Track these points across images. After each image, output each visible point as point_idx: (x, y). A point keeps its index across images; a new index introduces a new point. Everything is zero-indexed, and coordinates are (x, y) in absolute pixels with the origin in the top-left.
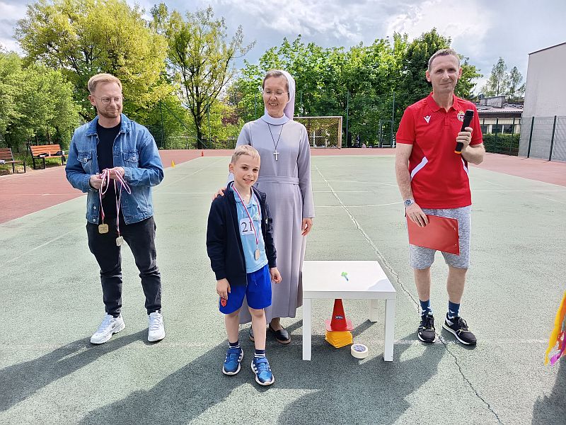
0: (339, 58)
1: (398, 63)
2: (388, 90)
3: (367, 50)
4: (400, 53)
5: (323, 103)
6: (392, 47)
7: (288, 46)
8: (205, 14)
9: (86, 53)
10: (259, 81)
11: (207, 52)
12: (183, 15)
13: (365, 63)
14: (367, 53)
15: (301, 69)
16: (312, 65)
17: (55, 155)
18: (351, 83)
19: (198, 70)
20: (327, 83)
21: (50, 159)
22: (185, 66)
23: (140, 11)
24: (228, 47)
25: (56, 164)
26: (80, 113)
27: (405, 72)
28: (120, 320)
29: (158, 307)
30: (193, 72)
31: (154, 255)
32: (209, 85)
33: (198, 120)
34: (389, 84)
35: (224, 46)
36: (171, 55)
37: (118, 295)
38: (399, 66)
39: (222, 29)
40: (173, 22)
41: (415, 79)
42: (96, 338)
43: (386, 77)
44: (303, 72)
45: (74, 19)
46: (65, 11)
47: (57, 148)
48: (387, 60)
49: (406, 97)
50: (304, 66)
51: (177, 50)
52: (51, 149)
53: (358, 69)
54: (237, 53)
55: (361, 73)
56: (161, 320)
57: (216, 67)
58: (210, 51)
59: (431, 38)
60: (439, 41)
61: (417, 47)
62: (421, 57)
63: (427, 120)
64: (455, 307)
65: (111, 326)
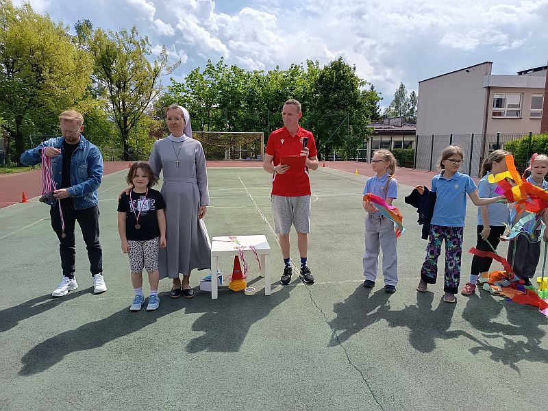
0: (259, 80)
1: (311, 87)
3: (284, 74)
4: (313, 78)
5: (246, 120)
6: (306, 72)
7: (212, 67)
8: (130, 34)
9: (8, 67)
10: (186, 98)
11: (132, 70)
12: (108, 33)
13: (283, 85)
14: (284, 77)
15: (226, 88)
16: (236, 85)
18: (271, 103)
19: (124, 86)
20: (249, 102)
22: (112, 81)
23: (64, 27)
24: (153, 66)
27: (317, 95)
28: (74, 281)
29: (101, 271)
30: (120, 88)
31: (98, 234)
32: (136, 100)
33: (125, 133)
34: (304, 105)
36: (97, 71)
37: (73, 262)
38: (313, 90)
39: (147, 46)
40: (97, 39)
41: (326, 102)
42: (58, 292)
44: (227, 91)
48: (302, 84)
49: (319, 117)
50: (228, 85)
51: (104, 67)
53: (277, 92)
54: (163, 71)
55: (280, 95)
57: (142, 83)
58: (136, 68)
59: (338, 66)
60: (345, 69)
61: (327, 73)
62: (331, 82)
63: (282, 141)
64: (304, 260)
65: (67, 284)
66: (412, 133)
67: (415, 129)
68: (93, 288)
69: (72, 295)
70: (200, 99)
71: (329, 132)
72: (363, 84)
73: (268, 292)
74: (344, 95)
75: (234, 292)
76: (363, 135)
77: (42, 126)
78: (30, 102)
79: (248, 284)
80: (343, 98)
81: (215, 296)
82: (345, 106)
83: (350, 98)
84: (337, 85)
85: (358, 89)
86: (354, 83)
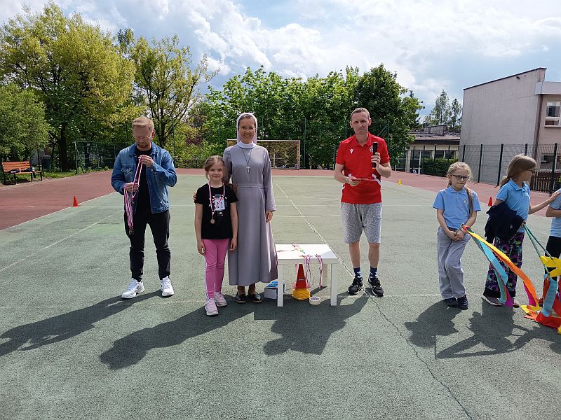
0: (297, 88)
1: (350, 94)
2: (341, 118)
3: (322, 82)
4: (352, 85)
5: (282, 128)
6: (345, 79)
7: (251, 75)
8: (171, 42)
9: (54, 75)
10: (223, 106)
11: (171, 78)
12: (149, 41)
13: (321, 92)
14: (322, 84)
15: (262, 95)
16: (273, 93)
17: (25, 171)
18: (308, 111)
19: (163, 94)
20: (286, 110)
21: (20, 175)
22: (151, 89)
24: (193, 74)
25: (26, 181)
26: (50, 132)
27: (355, 103)
28: (141, 284)
29: (168, 274)
30: (158, 95)
31: (168, 237)
32: (175, 107)
33: (162, 140)
34: (342, 113)
35: (189, 72)
36: (137, 79)
37: (141, 265)
38: (351, 97)
39: (187, 56)
40: (141, 47)
42: (127, 294)
43: (340, 107)
44: (264, 99)
45: (44, 42)
46: (35, 34)
47: (26, 165)
48: (340, 91)
50: (265, 93)
51: (144, 75)
52: (21, 166)
53: (314, 99)
54: (198, 81)
55: (317, 102)
57: (181, 91)
58: (174, 78)
59: (379, 73)
60: (386, 76)
61: (367, 80)
62: (370, 89)
63: (351, 151)
64: (373, 270)
65: (136, 287)
66: (456, 142)
67: (459, 138)
68: (161, 291)
69: (141, 298)
70: (236, 106)
72: (404, 91)
73: (334, 303)
74: (384, 103)
75: (298, 300)
76: (404, 143)
77: (85, 132)
78: (74, 109)
80: (383, 106)
81: (280, 303)
82: (385, 113)
83: (391, 104)
84: (376, 92)
85: (399, 96)
86: (394, 90)
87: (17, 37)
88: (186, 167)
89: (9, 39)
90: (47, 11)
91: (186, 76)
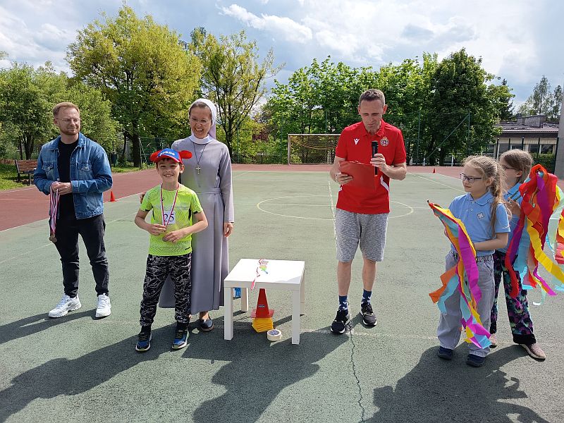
0: (366, 77)
1: (426, 83)
2: (416, 109)
3: (396, 70)
4: (429, 72)
5: (349, 121)
6: (421, 66)
8: (239, 36)
9: (128, 75)
10: (288, 100)
11: (239, 73)
12: (218, 38)
13: (392, 82)
14: (394, 73)
15: (329, 87)
16: (340, 84)
19: (231, 91)
22: (218, 85)
24: (260, 69)
27: (433, 91)
28: (76, 300)
29: (106, 291)
30: (226, 92)
31: (103, 249)
32: (241, 104)
33: (229, 136)
34: (418, 103)
35: (256, 67)
37: (76, 279)
38: (428, 86)
39: (254, 51)
40: (209, 44)
41: (446, 98)
42: (54, 312)
43: (414, 96)
44: (330, 91)
45: (119, 43)
46: (111, 36)
48: (415, 80)
50: (332, 85)
51: (212, 71)
53: (385, 89)
54: (266, 76)
55: (389, 92)
56: (108, 301)
57: (246, 86)
58: (242, 71)
59: (459, 58)
60: (468, 61)
61: (445, 66)
62: (449, 76)
63: (356, 141)
65: (67, 304)
66: (554, 135)
67: (557, 130)
68: (95, 311)
70: (302, 100)
71: (446, 133)
72: (490, 78)
73: (296, 342)
74: (465, 91)
75: (256, 332)
76: (488, 136)
77: (155, 130)
78: (144, 107)
79: (276, 324)
80: (464, 94)
81: (228, 335)
82: (467, 103)
83: (473, 93)
84: (456, 79)
85: (484, 83)
86: (478, 76)
87: (95, 39)
88: (253, 162)
89: (87, 42)
90: (121, 13)
91: (252, 71)
